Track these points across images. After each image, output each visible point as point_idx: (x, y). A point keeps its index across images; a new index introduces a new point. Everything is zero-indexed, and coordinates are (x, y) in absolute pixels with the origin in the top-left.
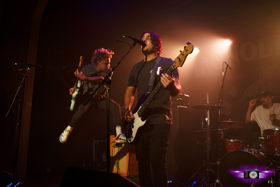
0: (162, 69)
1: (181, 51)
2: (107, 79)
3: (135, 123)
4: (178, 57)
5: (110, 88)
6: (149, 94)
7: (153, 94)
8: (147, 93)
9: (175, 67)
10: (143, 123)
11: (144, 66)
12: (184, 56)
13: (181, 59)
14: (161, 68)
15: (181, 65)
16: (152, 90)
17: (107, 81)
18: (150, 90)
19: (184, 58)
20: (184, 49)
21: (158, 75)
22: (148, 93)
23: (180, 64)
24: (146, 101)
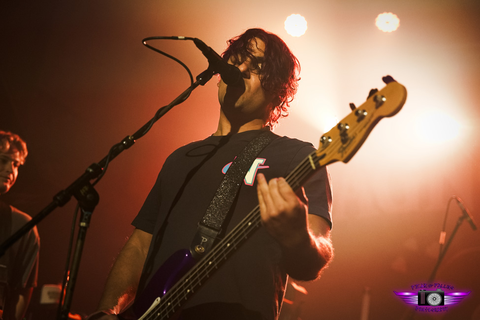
0: (267, 167)
1: (352, 106)
2: (86, 188)
4: (339, 126)
5: (88, 222)
6: (202, 255)
7: (216, 255)
8: (193, 249)
9: (322, 162)
11: (214, 151)
12: (363, 122)
13: (350, 134)
14: (265, 164)
15: (345, 156)
16: (212, 241)
17: (82, 192)
18: (205, 239)
19: (364, 131)
20: (368, 98)
21: (248, 186)
22: (197, 249)
23: (342, 150)
24: (185, 279)
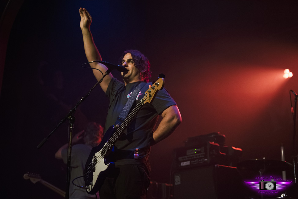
0: (142, 94)
3: (97, 164)
7: (124, 124)
10: (106, 167)
12: (154, 90)
13: (151, 94)
18: (120, 123)
22: (116, 126)
